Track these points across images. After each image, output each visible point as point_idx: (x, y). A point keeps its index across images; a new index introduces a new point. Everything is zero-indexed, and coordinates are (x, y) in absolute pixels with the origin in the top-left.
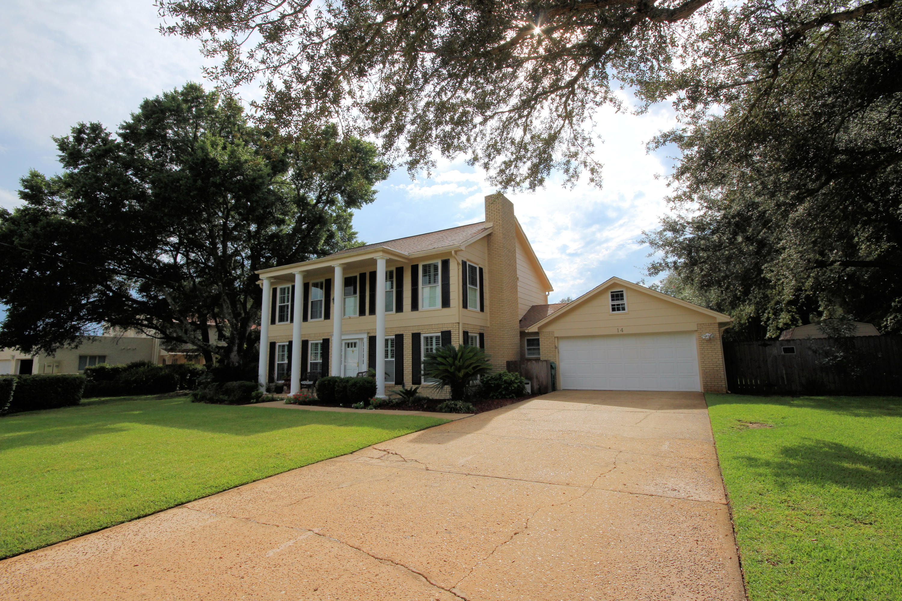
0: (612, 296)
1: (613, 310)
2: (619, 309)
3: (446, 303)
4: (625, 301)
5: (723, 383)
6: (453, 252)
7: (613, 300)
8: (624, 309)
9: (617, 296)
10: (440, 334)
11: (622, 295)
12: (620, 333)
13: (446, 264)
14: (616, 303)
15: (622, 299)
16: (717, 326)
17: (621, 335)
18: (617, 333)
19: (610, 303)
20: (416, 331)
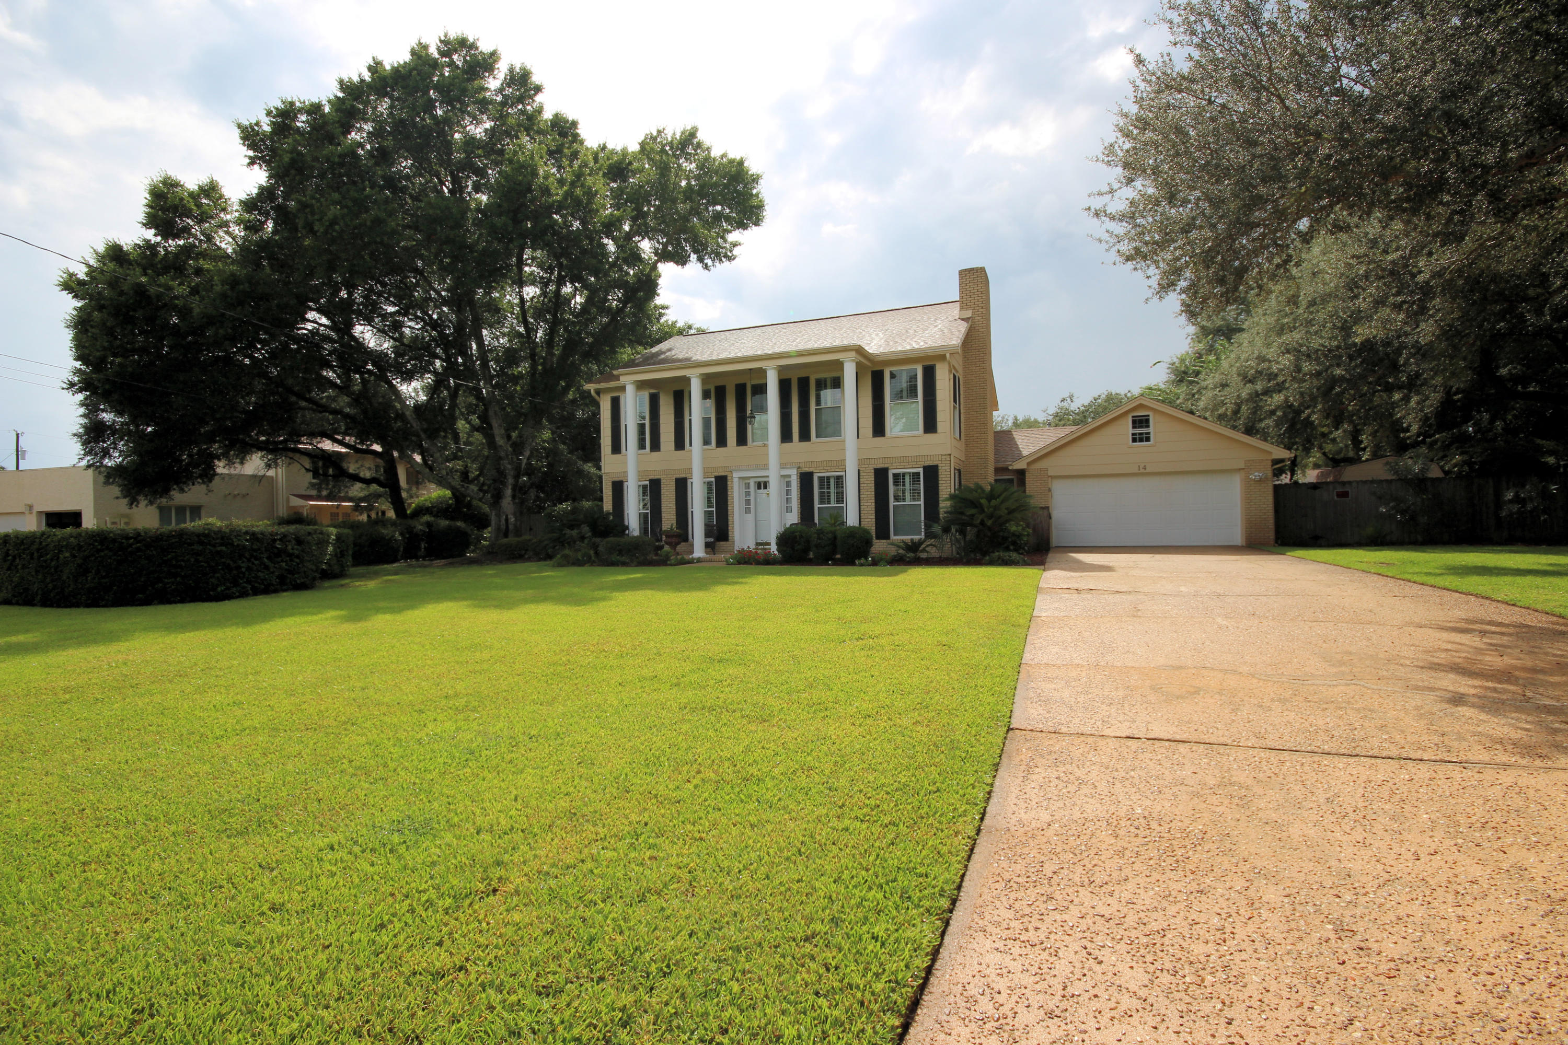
0: (1134, 422)
1: (1134, 440)
2: (1141, 440)
3: (930, 425)
4: (1151, 430)
5: (1272, 535)
6: (948, 355)
7: (1134, 427)
8: (1148, 439)
9: (1141, 421)
10: (921, 470)
11: (1147, 421)
12: (1142, 471)
13: (929, 373)
14: (1138, 431)
15: (1148, 426)
16: (1270, 463)
17: (1142, 473)
18: (1137, 471)
19: (1131, 430)
20: (881, 466)
